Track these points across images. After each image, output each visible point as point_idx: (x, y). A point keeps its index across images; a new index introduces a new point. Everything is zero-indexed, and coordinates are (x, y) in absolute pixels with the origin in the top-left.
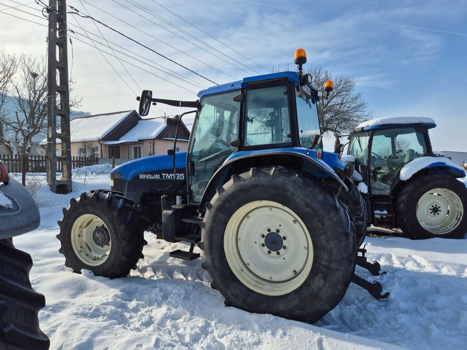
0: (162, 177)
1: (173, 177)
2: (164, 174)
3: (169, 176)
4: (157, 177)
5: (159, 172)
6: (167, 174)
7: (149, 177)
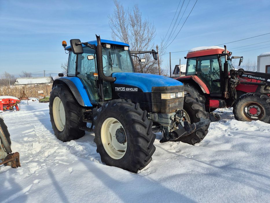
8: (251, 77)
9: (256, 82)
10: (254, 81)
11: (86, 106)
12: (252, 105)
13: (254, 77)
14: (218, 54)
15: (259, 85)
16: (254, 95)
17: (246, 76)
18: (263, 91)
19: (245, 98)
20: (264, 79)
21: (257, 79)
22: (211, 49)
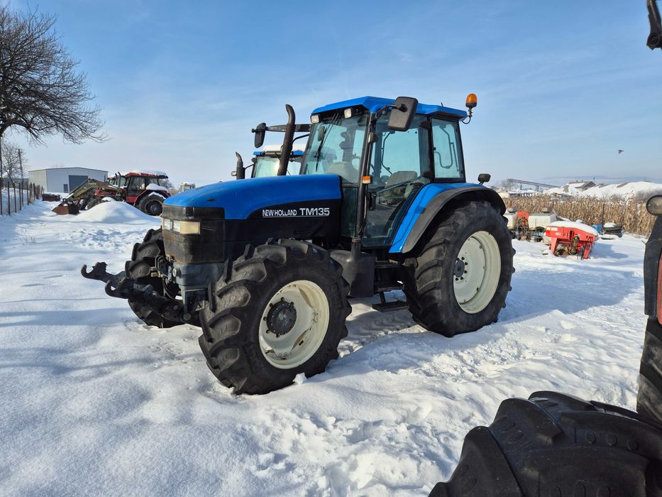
0: (299, 212)
1: (315, 212)
2: (302, 209)
3: (310, 212)
4: (292, 213)
5: (296, 206)
6: (307, 209)
7: (279, 213)
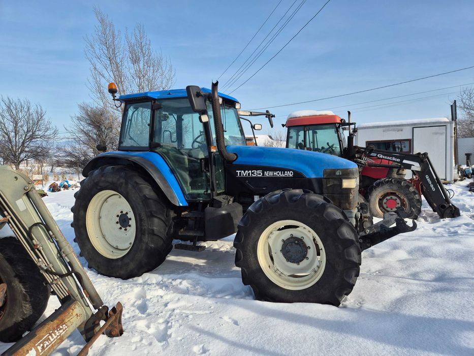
8: (381, 156)
9: (387, 164)
10: (385, 163)
11: (181, 205)
12: (389, 196)
13: (386, 157)
14: (335, 123)
15: (391, 168)
16: (393, 181)
17: (375, 155)
18: (395, 175)
19: (382, 185)
20: (398, 160)
21: (389, 160)
22: (325, 115)
